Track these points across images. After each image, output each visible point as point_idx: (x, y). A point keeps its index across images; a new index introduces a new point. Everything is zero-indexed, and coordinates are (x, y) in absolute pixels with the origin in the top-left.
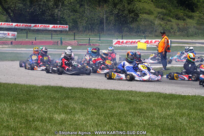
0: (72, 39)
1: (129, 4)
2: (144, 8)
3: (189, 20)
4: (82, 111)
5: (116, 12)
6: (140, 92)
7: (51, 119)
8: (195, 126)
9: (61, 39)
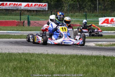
9: (28, 18)
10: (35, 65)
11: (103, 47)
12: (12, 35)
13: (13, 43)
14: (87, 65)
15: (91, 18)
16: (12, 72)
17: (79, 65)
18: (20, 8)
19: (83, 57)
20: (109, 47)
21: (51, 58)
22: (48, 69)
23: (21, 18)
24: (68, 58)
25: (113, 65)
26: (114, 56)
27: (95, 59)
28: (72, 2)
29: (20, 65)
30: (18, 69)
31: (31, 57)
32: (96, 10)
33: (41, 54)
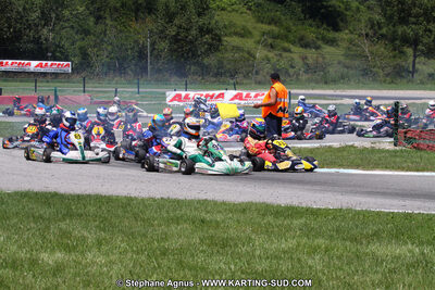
0: (79, 91)
1: (199, 15)
2: (232, 25)
3: (327, 49)
4: (99, 243)
5: (172, 31)
6: (224, 203)
7: (34, 262)
8: (340, 273)
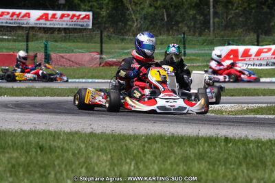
9: (46, 47)
10: (60, 158)
11: (225, 115)
12: (7, 89)
13: (9, 107)
14: (185, 160)
15: (196, 46)
16: (7, 177)
17: (167, 160)
18: (27, 23)
19: (177, 141)
20: (239, 116)
21: (101, 141)
22: (94, 168)
23: (30, 48)
24: (140, 142)
25: (248, 159)
26: (250, 137)
27: (204, 145)
28: (150, 10)
29: (25, 161)
30: (21, 169)
31: (54, 141)
32: (209, 28)
33: (76, 133)
